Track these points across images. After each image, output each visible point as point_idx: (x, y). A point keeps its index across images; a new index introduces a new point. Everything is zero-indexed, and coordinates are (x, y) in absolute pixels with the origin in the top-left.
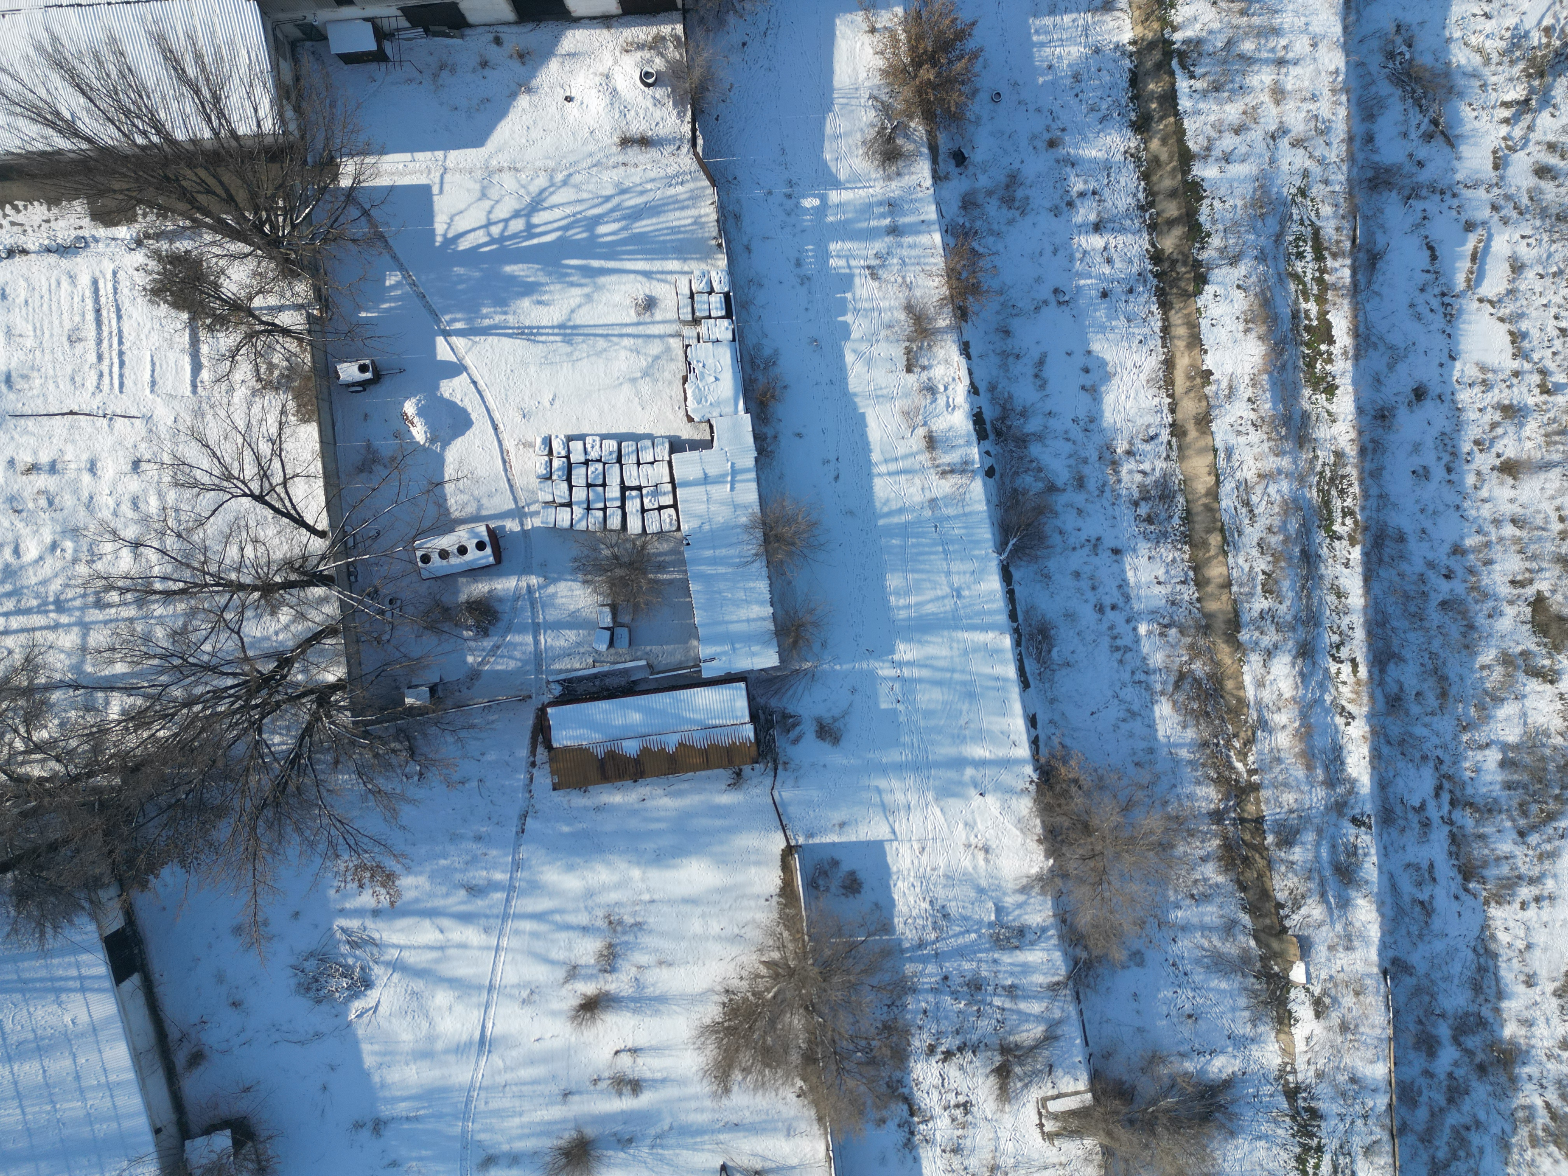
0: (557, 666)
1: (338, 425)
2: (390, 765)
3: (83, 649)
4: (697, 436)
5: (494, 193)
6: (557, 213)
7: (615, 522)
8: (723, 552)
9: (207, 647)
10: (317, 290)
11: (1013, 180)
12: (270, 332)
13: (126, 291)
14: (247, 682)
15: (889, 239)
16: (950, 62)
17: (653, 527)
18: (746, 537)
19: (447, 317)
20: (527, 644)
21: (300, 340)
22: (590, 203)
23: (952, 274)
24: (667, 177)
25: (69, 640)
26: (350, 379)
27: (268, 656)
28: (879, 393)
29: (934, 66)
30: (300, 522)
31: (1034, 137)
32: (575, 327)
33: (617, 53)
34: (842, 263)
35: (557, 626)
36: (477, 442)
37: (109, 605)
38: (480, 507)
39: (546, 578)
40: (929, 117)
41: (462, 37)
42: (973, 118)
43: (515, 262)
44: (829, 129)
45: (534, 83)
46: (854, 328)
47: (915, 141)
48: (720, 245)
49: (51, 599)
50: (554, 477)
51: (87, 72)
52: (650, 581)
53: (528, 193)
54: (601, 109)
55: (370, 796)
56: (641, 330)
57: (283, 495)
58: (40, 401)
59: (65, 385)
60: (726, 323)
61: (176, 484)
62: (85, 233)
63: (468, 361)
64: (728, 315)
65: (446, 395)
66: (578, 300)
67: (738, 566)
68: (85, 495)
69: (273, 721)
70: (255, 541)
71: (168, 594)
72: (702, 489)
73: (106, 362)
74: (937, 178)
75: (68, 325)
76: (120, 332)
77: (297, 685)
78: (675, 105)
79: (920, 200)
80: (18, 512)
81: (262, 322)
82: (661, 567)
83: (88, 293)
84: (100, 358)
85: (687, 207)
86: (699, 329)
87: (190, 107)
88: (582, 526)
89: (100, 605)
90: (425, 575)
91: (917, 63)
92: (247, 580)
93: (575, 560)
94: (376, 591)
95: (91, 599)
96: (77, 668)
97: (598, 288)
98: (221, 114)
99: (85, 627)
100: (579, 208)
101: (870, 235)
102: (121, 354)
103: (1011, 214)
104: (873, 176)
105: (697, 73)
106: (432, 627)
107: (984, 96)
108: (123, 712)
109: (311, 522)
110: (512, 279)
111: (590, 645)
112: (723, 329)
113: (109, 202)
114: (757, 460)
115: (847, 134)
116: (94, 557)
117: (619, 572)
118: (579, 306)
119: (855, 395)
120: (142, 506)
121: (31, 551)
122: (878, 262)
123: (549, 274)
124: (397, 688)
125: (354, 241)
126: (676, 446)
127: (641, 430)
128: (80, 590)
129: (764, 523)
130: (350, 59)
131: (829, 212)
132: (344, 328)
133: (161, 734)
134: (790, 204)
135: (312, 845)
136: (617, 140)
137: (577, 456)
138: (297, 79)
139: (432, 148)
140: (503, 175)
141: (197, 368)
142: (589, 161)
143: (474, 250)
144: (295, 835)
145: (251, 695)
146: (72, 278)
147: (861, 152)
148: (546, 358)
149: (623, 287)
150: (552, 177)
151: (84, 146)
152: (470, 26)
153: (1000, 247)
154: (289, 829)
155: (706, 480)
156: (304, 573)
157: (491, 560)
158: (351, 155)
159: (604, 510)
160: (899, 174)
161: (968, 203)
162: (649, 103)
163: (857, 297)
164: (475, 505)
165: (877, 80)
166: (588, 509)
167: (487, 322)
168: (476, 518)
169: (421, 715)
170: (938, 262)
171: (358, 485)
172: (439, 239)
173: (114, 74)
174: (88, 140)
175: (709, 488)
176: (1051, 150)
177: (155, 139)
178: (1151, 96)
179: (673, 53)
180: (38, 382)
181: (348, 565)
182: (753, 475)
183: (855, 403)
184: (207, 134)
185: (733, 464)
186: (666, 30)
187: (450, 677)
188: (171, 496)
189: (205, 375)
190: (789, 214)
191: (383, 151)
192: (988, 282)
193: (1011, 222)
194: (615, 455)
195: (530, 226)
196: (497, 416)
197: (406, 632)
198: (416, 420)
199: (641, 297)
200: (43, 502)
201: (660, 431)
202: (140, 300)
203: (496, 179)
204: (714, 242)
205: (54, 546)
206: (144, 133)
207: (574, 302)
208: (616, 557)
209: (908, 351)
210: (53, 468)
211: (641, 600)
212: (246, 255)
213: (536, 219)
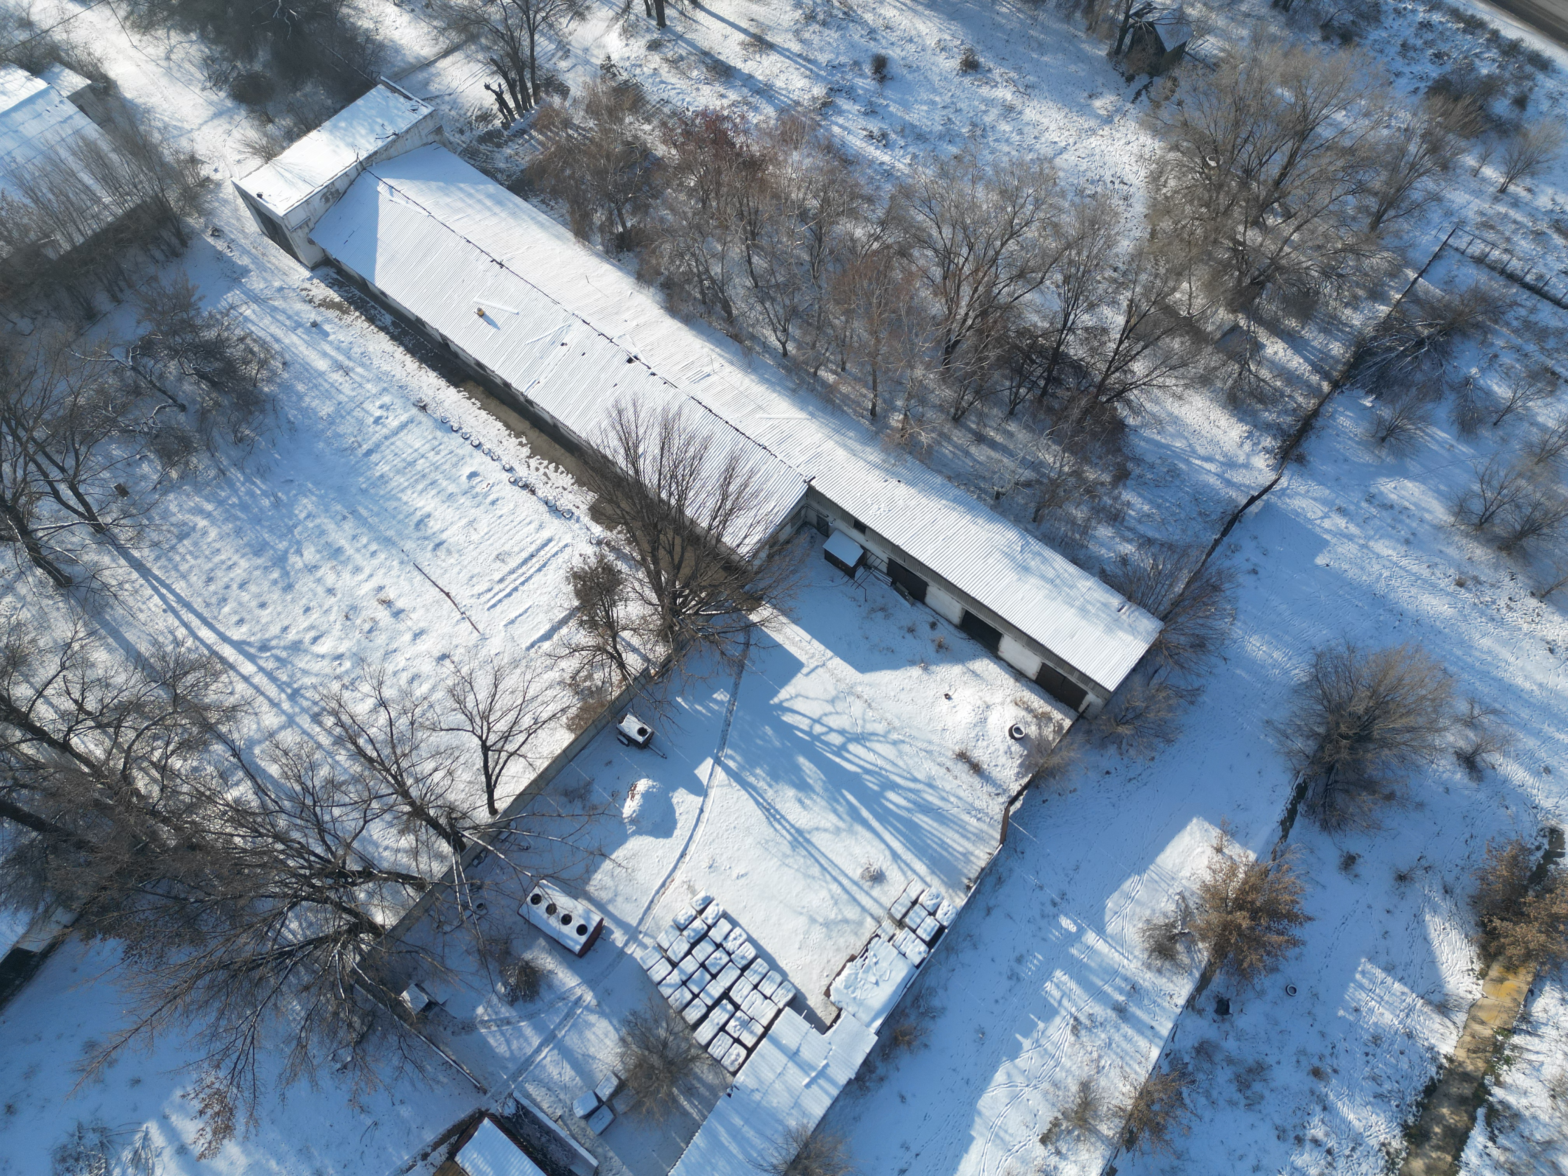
0: (531, 1088)
1: (586, 752)
2: (335, 1033)
3: (271, 735)
4: (820, 1012)
5: (840, 706)
6: (871, 757)
7: (692, 1015)
8: (749, 1133)
9: (336, 812)
10: (668, 660)
11: (1258, 1070)
12: (612, 657)
13: (560, 560)
14: (329, 861)
15: (1111, 1014)
16: (1268, 928)
17: (716, 1050)
18: (780, 1141)
19: (730, 752)
20: (530, 1044)
21: (624, 678)
22: (900, 772)
23: (1145, 1095)
24: (972, 805)
25: (271, 720)
26: (627, 730)
27: (362, 858)
28: (1002, 1134)
29: (1253, 919)
30: (490, 789)
31: (1303, 1052)
32: (808, 841)
33: (1009, 700)
34: (1057, 994)
35: (566, 1053)
36: (660, 853)
37: (320, 724)
38: (611, 901)
39: (599, 1005)
40: (1220, 951)
41: (913, 604)
42: (1258, 987)
43: (811, 761)
44: (1127, 885)
45: (933, 668)
46: (1024, 1056)
47: (1193, 959)
48: (969, 888)
49: (295, 686)
50: (685, 933)
51: (676, 442)
52: (670, 1094)
53: (863, 727)
54: (964, 721)
55: (295, 1042)
56: (854, 889)
57: (501, 761)
58: (439, 571)
59: (464, 576)
60: (923, 948)
61: (451, 691)
62: (577, 512)
63: (713, 793)
64: (930, 944)
65: (675, 801)
66: (828, 825)
67: (751, 1161)
68: (394, 646)
69: (309, 909)
70: (450, 773)
71: (361, 752)
72: (784, 1059)
73: (502, 586)
74: (1190, 1003)
75: (507, 548)
76: (530, 577)
77: (354, 899)
78: (1021, 765)
79: (1163, 1009)
80: (347, 618)
81: (615, 648)
82: (690, 1092)
83: (539, 542)
84: (501, 580)
85: (968, 839)
86: (898, 931)
87: (711, 503)
88: (666, 991)
89: (316, 718)
90: (523, 910)
91: (1240, 904)
92: (414, 792)
93: (634, 1013)
94: (480, 888)
95: (316, 709)
96: (251, 743)
97: (851, 831)
98: (724, 522)
99: (291, 722)
100: (888, 767)
101: (1098, 995)
102: (516, 589)
103: (1237, 1096)
104: (1137, 953)
105: (1056, 760)
106: (483, 955)
107: (1279, 980)
108: (237, 801)
109: (496, 796)
110: (798, 769)
111: (573, 1099)
112: (916, 951)
113: (609, 509)
114: (850, 1082)
115: (1139, 903)
116: (351, 686)
117: (655, 1060)
118: (826, 830)
119: (979, 1113)
120: (415, 684)
121: (324, 647)
122: (1088, 1022)
123: (826, 790)
124: (410, 977)
125: (723, 653)
126: (797, 1003)
127: (782, 963)
128: (317, 697)
129: (806, 1145)
130: (830, 557)
131: (1077, 945)
132: (659, 697)
133: (237, 840)
134: (1050, 909)
135: (214, 1035)
136: (957, 749)
137: (716, 934)
138: (788, 542)
139: (828, 646)
140: (857, 701)
141: (547, 636)
142: (925, 745)
143: (791, 727)
144: (214, 1014)
145: (319, 874)
146: (541, 527)
147: (1140, 925)
148: (767, 842)
149: (869, 848)
150: (889, 732)
151: (631, 472)
152: (924, 603)
153: (1207, 1115)
154: (217, 1005)
155: (794, 1055)
156: (452, 826)
157: (577, 948)
158: (775, 607)
159: (695, 996)
160: (1159, 971)
161: (1204, 1050)
162: (1003, 748)
163: (1048, 1033)
164: (610, 895)
165: (1195, 887)
166: (684, 983)
167: (752, 779)
168: (600, 906)
169: (400, 1017)
170: (1141, 1073)
171: (554, 802)
172: (776, 700)
173: (688, 455)
174: (637, 471)
175: (790, 1064)
176: (1312, 1078)
177: (673, 502)
178: (1440, 1119)
179: (1049, 732)
180: (452, 561)
181: (485, 849)
182: (835, 1092)
183: (973, 1121)
184: (705, 524)
185: (827, 1065)
186: (1057, 715)
187: (450, 1009)
188: (439, 695)
189: (546, 646)
190: (1043, 916)
191: (796, 621)
192: (1172, 1133)
193: (1232, 1103)
194: (744, 962)
195: (843, 747)
196: (692, 848)
197: (464, 939)
198: (638, 797)
199: (875, 867)
200: (367, 627)
201: (796, 978)
202: (562, 572)
203: (850, 699)
204: (966, 881)
205: (339, 657)
206: (671, 494)
207: (824, 824)
208: (665, 1044)
209: (1056, 1124)
210: (397, 614)
211: (648, 1103)
212: (650, 604)
213: (852, 747)
